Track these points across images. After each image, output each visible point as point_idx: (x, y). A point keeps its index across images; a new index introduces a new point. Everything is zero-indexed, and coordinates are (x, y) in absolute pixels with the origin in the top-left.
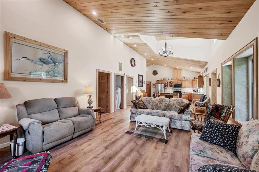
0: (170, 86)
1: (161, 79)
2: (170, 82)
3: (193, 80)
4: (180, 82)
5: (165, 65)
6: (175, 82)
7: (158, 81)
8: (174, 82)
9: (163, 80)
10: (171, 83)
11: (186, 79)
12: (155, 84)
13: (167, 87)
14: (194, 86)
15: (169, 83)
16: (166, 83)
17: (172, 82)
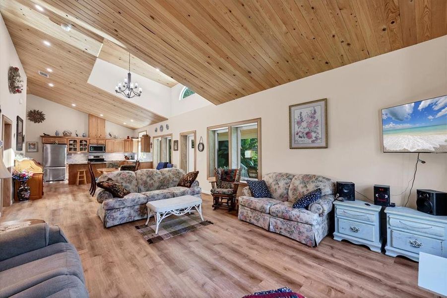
0: (81, 149)
1: (56, 133)
2: (81, 142)
3: (125, 141)
4: (103, 142)
5: (74, 105)
6: (94, 142)
7: (45, 136)
8: (92, 141)
9: (61, 135)
10: (84, 143)
11: (113, 137)
12: (34, 145)
13: (72, 151)
14: (127, 150)
15: (79, 144)
16: (72, 142)
17: (86, 141)
